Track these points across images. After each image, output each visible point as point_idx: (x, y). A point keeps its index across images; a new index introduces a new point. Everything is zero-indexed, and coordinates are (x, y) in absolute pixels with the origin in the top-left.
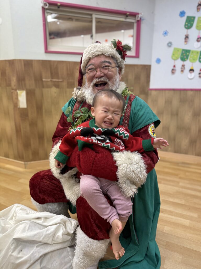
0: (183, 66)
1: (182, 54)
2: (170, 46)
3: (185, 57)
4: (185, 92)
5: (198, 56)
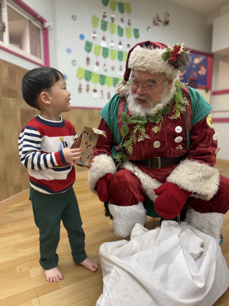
1: (86, 74)
2: (74, 65)
3: (89, 77)
5: (98, 78)
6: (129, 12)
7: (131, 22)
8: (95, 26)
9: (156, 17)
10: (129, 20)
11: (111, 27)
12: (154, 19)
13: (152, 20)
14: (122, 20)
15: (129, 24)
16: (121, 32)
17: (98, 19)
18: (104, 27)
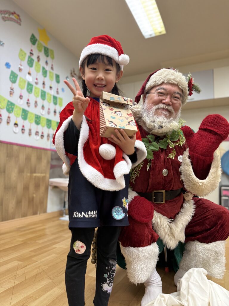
0: (9, 117)
1: (8, 105)
3: (11, 109)
4: (11, 145)
5: (20, 112)
6: (53, 58)
7: (54, 67)
8: (22, 60)
9: (73, 70)
10: (52, 65)
11: (36, 65)
12: (71, 71)
13: (70, 72)
14: (47, 63)
15: (52, 68)
16: (45, 73)
17: (25, 54)
18: (31, 63)
